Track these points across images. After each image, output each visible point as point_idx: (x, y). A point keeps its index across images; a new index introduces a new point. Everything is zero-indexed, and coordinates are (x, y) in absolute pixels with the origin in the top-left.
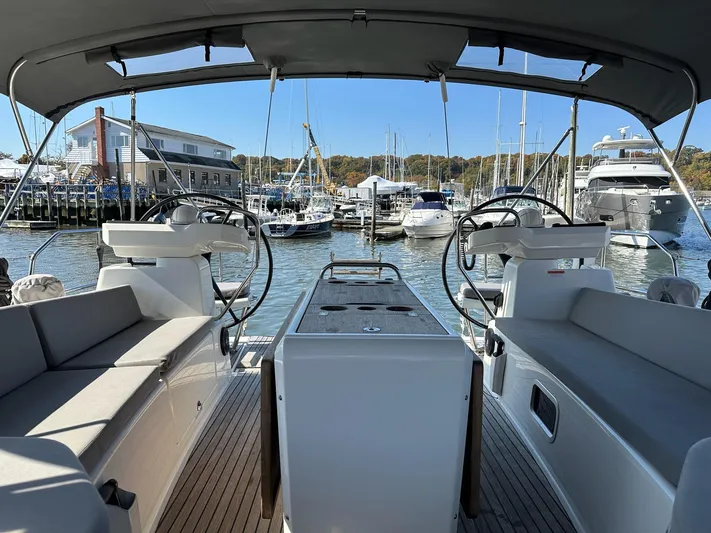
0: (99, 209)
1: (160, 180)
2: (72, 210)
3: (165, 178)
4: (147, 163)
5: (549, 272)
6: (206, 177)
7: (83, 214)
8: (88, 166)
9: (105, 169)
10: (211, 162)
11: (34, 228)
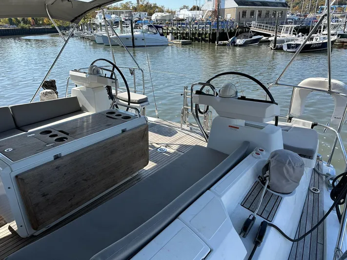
0: (210, 34)
1: (243, 17)
2: (199, 34)
3: (245, 15)
4: (237, 8)
5: (230, 126)
6: (267, 14)
7: (203, 36)
8: (210, 11)
9: (218, 12)
10: (272, 4)
11: (183, 44)
